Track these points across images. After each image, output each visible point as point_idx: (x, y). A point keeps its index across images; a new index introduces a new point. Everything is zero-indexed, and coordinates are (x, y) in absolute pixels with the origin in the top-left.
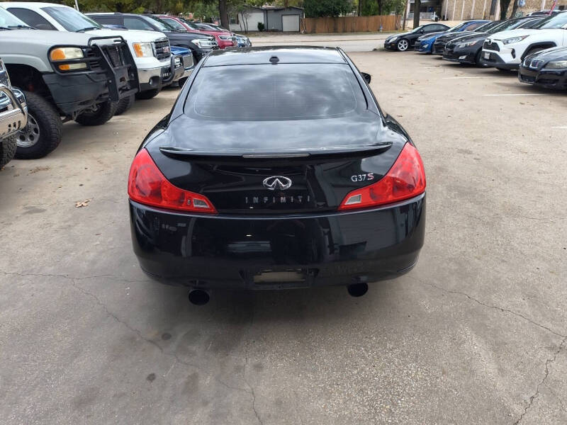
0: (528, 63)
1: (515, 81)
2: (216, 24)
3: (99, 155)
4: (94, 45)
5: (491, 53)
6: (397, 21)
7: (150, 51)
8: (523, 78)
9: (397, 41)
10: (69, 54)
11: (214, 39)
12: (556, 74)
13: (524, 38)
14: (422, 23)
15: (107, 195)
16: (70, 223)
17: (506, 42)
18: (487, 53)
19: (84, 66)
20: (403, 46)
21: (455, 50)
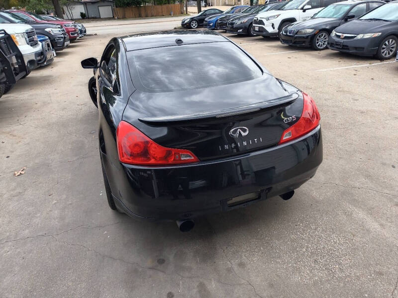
0: (286, 32)
1: (279, 43)
2: (53, 15)
3: (8, 130)
5: (259, 27)
6: (182, 8)
7: (24, 40)
8: (284, 41)
11: (62, 27)
12: (304, 38)
13: (278, 16)
14: (203, 9)
15: (37, 161)
16: (19, 190)
17: (268, 19)
18: (257, 27)
20: (194, 25)
21: (235, 26)
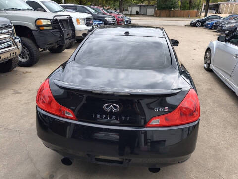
2: (118, 11)
4: (56, 19)
6: (198, 13)
7: (83, 22)
9: (196, 23)
10: (44, 23)
14: (208, 15)
19: (51, 28)
20: (199, 25)
21: (223, 28)
